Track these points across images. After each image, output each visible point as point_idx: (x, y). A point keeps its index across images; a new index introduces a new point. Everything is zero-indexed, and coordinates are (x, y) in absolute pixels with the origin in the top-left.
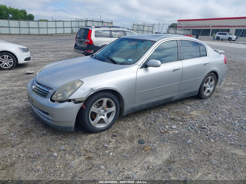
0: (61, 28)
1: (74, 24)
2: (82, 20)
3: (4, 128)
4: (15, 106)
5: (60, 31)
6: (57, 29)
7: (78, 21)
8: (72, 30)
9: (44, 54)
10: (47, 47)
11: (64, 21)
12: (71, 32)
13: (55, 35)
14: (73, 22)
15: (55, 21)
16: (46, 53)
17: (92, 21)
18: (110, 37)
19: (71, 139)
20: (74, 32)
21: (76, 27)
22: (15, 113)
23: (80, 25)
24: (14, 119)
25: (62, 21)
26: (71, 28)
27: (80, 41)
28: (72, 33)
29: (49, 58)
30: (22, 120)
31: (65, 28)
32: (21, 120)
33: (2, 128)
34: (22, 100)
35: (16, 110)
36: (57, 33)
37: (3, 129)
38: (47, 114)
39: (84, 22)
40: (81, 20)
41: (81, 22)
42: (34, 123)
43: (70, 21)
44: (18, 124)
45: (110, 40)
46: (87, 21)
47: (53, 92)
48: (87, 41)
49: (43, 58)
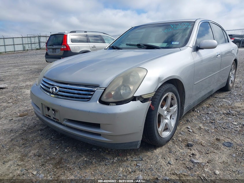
0: (11, 46)
1: (26, 41)
2: (35, 36)
3: (12, 165)
4: (8, 129)
5: (10, 49)
6: (6, 46)
7: (30, 37)
8: (24, 47)
9: (5, 69)
10: (3, 63)
11: (13, 38)
12: (22, 50)
13: (4, 53)
14: (24, 38)
15: (4, 38)
16: (7, 68)
17: (46, 36)
18: (87, 42)
19: (136, 161)
20: (27, 49)
21: (28, 44)
22: (15, 138)
23: (32, 41)
24: (20, 147)
25: (12, 38)
26: (22, 45)
27: (53, 49)
28: (25, 50)
29: (14, 72)
30: (34, 147)
31: (16, 45)
32: (31, 146)
33: (8, 165)
34: (12, 119)
35: (13, 134)
36: (7, 51)
37: (10, 167)
38: (97, 126)
39: (37, 37)
40: (33, 36)
41: (33, 38)
42: (57, 147)
43: (20, 38)
44: (30, 154)
45: (88, 45)
46: (40, 36)
47: (102, 89)
48: (62, 48)
49: (6, 73)
